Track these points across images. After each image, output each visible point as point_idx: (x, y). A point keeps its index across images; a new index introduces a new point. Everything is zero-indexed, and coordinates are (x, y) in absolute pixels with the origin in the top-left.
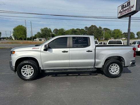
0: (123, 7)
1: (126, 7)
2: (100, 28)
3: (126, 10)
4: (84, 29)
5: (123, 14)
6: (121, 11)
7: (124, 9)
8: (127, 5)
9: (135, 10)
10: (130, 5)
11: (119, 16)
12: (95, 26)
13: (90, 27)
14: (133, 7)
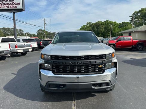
5: (3, 8)
7: (4, 2)
9: (22, 8)
14: (19, 4)
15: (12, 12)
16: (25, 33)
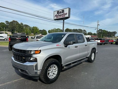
0: (58, 12)
1: (61, 13)
2: (22, 24)
3: (61, 15)
4: (5, 23)
5: (59, 18)
6: (57, 15)
7: (60, 14)
8: (61, 12)
9: (68, 16)
10: (64, 13)
11: (55, 18)
12: (16, 22)
13: (12, 22)
14: (66, 14)
15: (62, 20)
16: (87, 32)
